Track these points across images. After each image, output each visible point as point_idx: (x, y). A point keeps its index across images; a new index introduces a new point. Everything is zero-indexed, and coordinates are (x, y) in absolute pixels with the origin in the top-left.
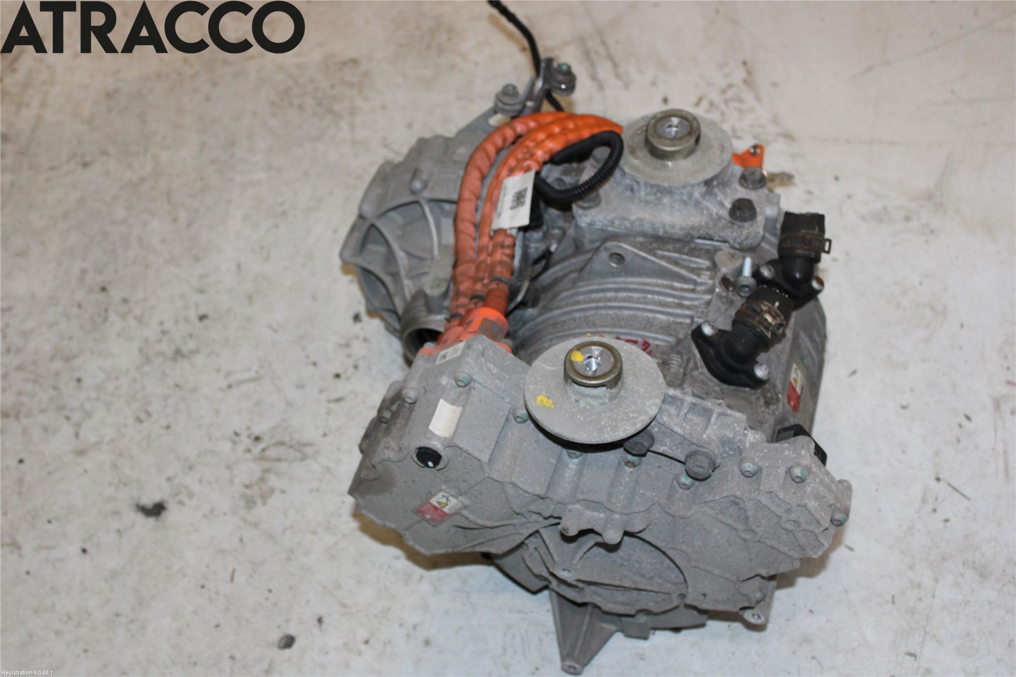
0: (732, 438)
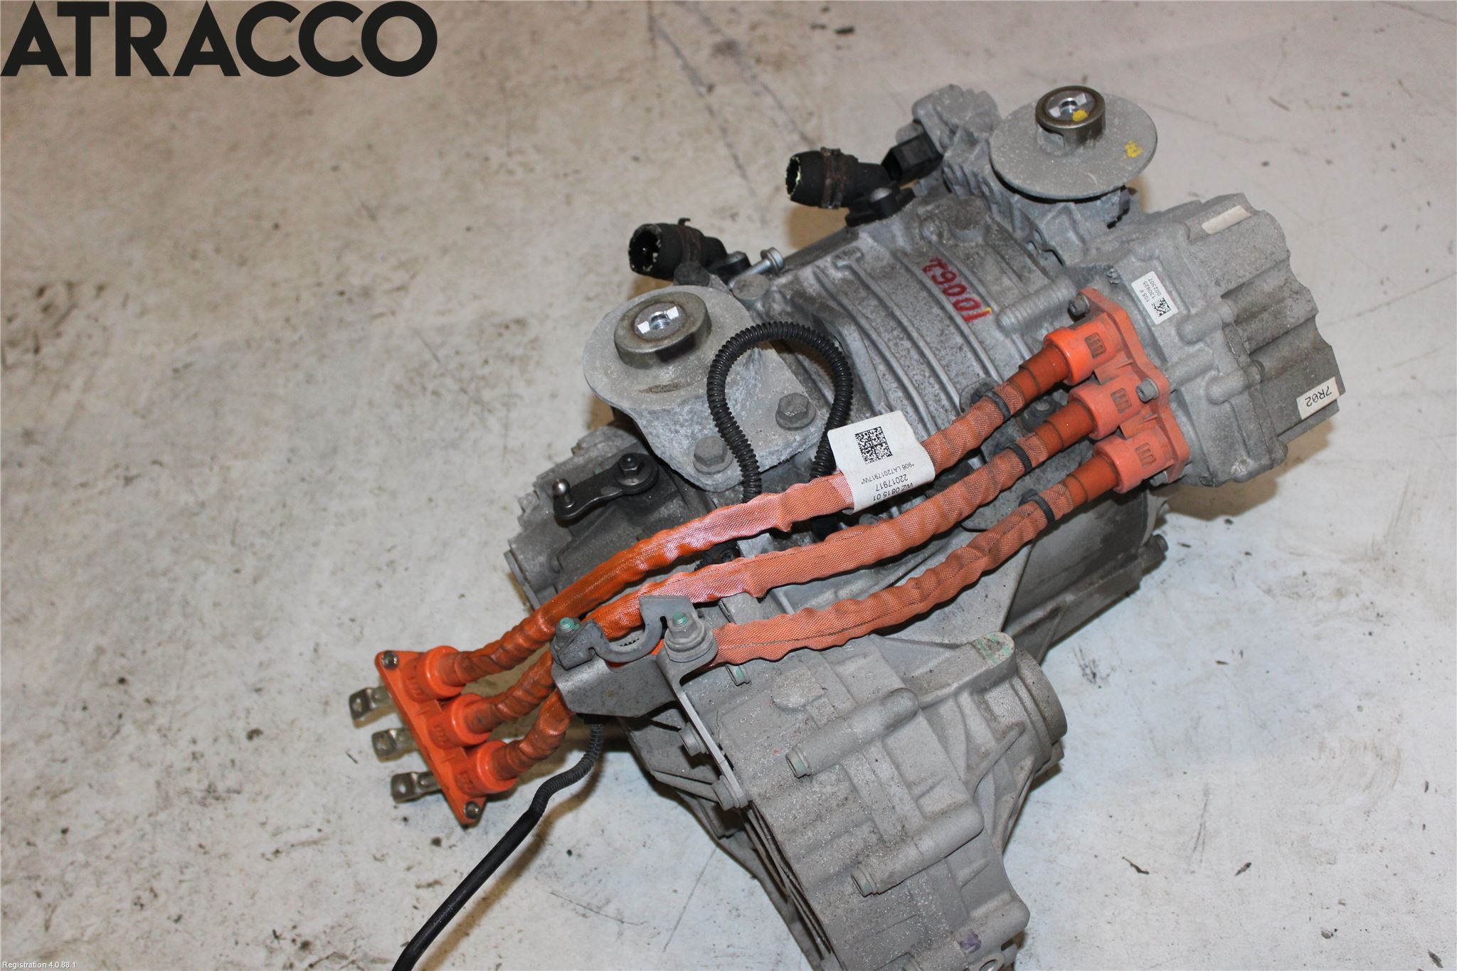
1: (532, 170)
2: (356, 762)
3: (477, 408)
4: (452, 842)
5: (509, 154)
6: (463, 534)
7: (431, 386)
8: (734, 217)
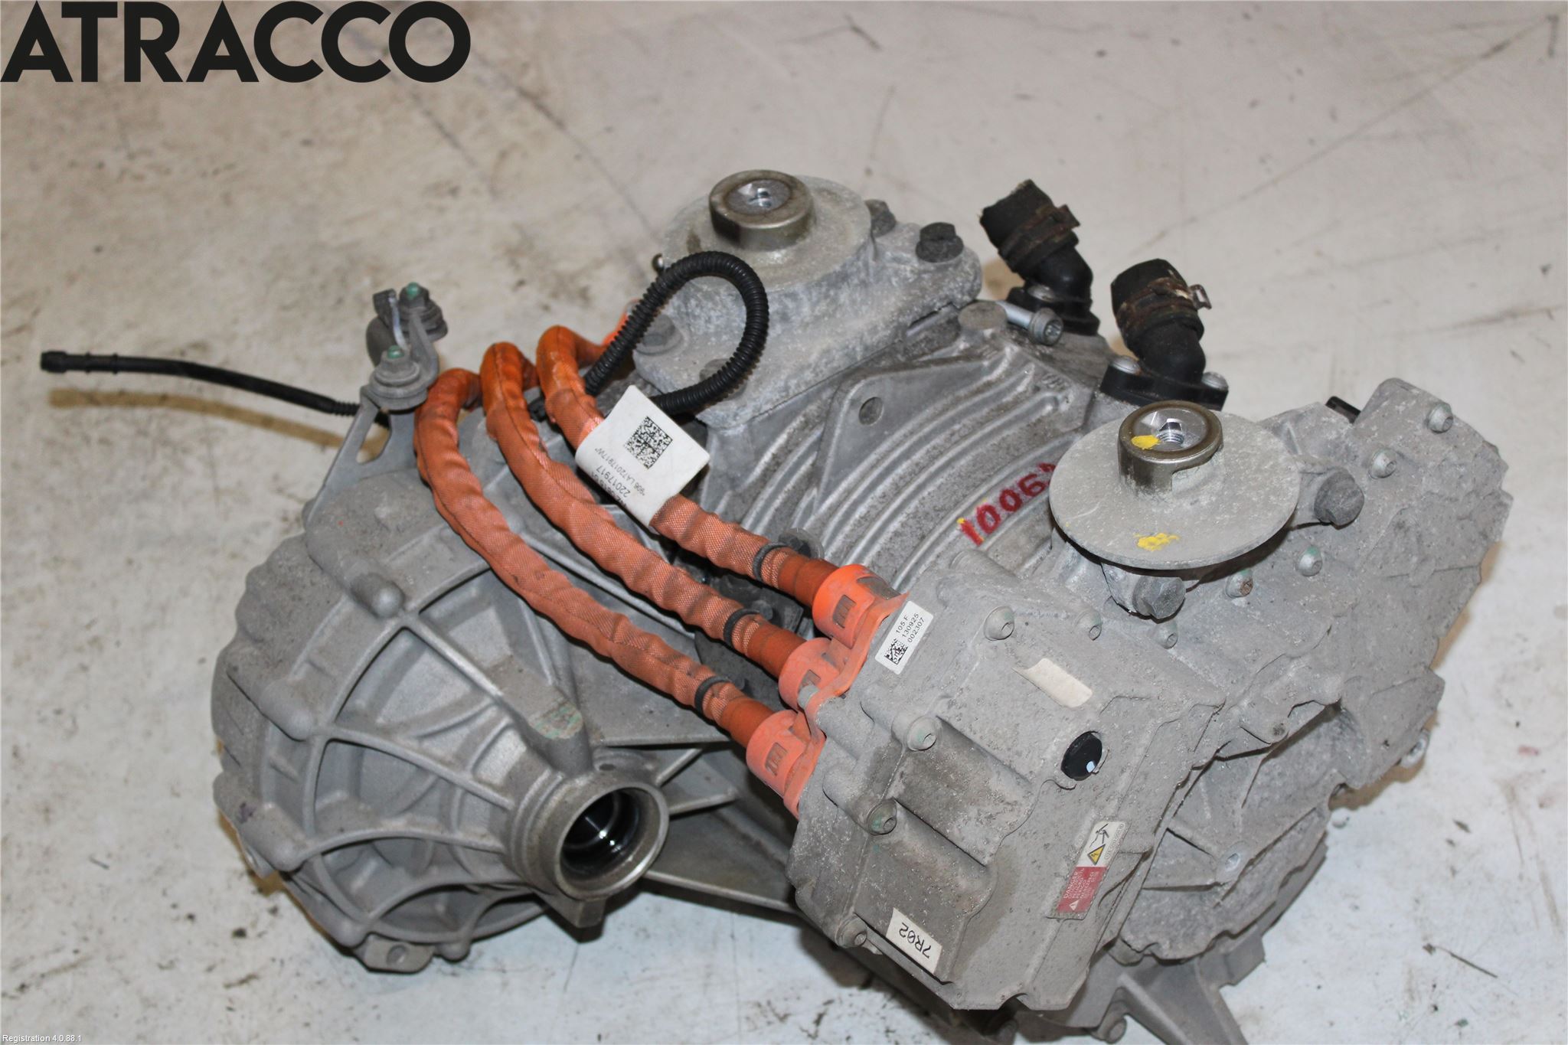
0: (1336, 439)
1: (168, 172)
2: (106, 867)
3: (168, 450)
4: (261, 928)
5: (131, 157)
6: (184, 592)
7: (95, 435)
8: (454, 192)
